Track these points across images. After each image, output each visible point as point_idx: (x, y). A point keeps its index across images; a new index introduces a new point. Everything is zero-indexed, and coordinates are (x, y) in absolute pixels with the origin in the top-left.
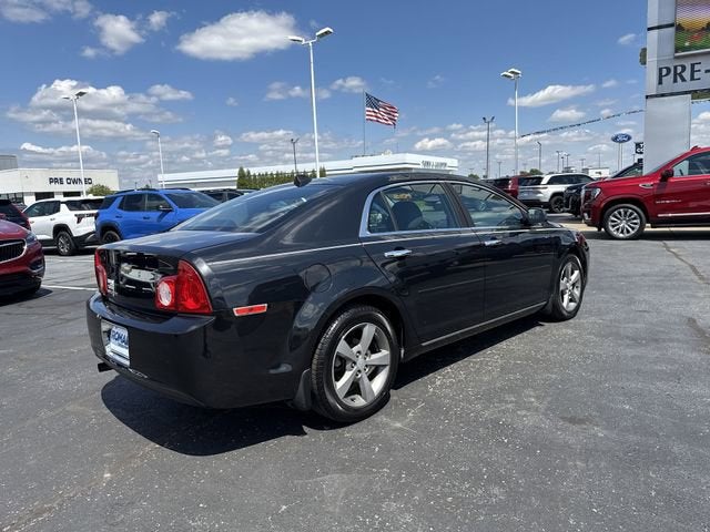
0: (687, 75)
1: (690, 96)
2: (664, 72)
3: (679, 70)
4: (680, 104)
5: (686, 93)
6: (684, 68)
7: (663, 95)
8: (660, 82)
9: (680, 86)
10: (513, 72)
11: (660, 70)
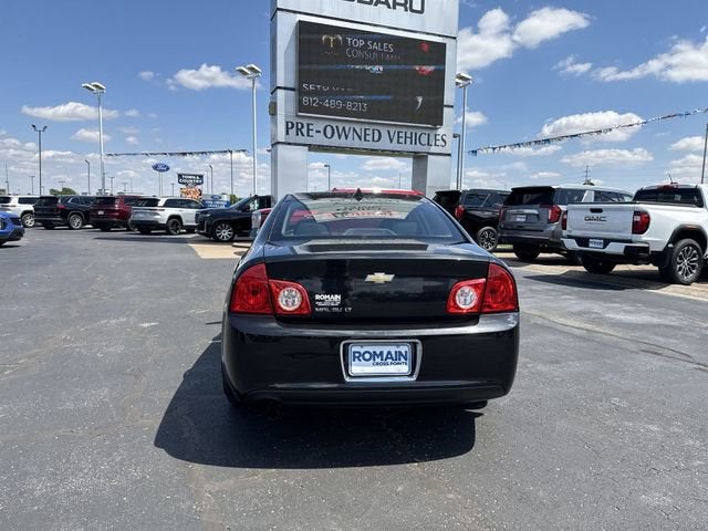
0: (305, 130)
1: (307, 148)
2: (290, 125)
3: (300, 126)
4: (300, 154)
5: (305, 145)
6: (303, 127)
7: (289, 144)
8: (287, 133)
9: (300, 139)
10: (97, 86)
11: (287, 123)
